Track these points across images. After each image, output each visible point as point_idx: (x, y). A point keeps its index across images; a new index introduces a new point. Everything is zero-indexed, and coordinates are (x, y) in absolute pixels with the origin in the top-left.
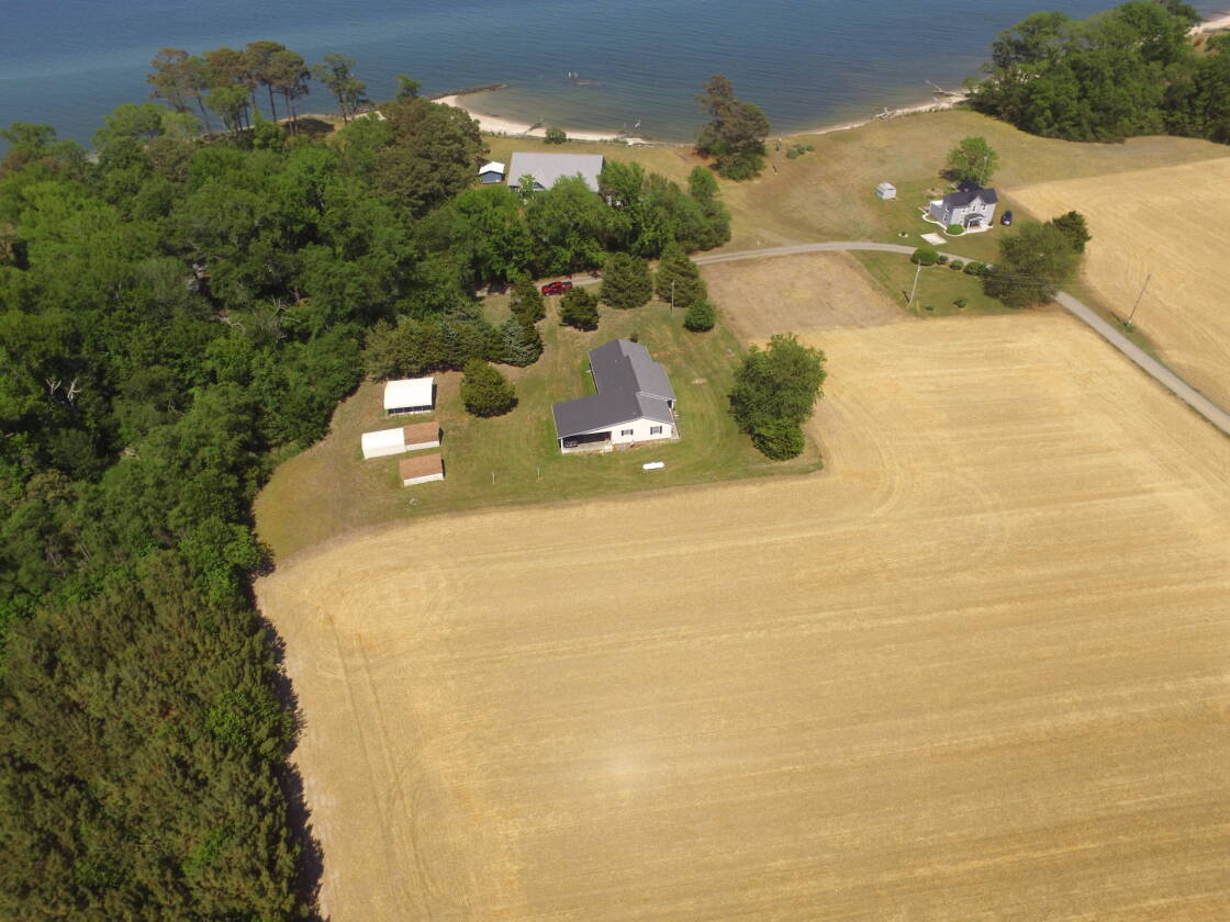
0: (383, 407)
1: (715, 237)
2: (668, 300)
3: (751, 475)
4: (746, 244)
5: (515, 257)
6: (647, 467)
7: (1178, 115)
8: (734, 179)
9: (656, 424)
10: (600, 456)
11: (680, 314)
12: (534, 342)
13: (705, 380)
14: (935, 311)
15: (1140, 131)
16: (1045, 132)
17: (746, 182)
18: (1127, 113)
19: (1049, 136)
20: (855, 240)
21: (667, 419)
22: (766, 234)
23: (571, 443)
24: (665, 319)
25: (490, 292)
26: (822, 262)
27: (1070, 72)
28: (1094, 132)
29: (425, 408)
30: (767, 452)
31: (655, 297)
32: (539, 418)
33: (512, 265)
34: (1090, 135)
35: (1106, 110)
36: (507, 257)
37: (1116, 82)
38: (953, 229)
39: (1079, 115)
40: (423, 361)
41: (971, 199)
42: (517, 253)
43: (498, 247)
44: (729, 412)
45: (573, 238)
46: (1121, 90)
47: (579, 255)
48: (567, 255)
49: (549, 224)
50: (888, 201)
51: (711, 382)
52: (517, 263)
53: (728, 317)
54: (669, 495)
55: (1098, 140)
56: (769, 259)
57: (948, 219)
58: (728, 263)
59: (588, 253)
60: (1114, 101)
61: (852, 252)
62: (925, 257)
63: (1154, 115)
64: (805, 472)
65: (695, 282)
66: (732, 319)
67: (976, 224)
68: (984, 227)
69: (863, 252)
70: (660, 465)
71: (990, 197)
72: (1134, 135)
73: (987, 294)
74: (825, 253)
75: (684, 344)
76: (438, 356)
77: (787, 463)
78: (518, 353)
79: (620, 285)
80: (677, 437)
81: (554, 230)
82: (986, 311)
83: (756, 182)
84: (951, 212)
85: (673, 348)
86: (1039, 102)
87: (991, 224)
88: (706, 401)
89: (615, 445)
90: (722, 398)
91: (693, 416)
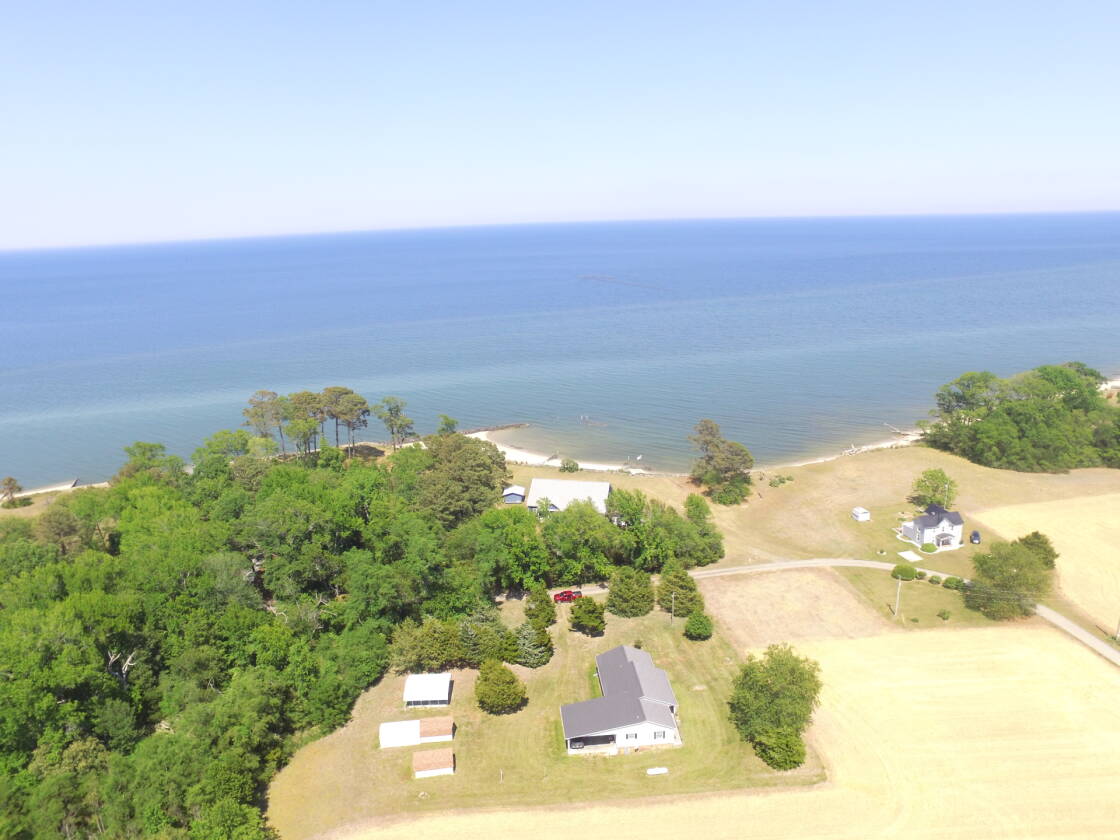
0: (402, 698)
1: (710, 553)
2: (669, 610)
3: (753, 785)
4: (739, 561)
5: (532, 568)
6: (651, 772)
7: (1111, 452)
8: (724, 504)
9: (660, 729)
10: (605, 759)
11: (680, 623)
12: (546, 646)
13: (705, 687)
14: (920, 623)
15: (1080, 464)
16: (996, 464)
17: (735, 506)
18: (1065, 449)
19: (1000, 467)
20: (839, 557)
21: (670, 724)
22: (756, 552)
23: (577, 745)
24: (667, 628)
25: (508, 597)
26: (810, 576)
27: (1006, 417)
28: (1041, 465)
29: (442, 702)
30: (770, 762)
31: (657, 608)
32: (547, 719)
33: (529, 574)
34: (1036, 467)
35: (1046, 447)
36: (525, 567)
37: (1049, 426)
38: (927, 548)
39: (1022, 451)
40: (443, 658)
41: (939, 521)
42: (534, 564)
43: (518, 558)
44: (729, 719)
45: (583, 553)
46: (1054, 431)
47: (589, 568)
48: (578, 567)
49: (562, 540)
50: (863, 523)
51: (711, 688)
52: (534, 572)
53: (725, 627)
54: (672, 803)
55: (1044, 471)
56: (761, 574)
57: (921, 539)
58: (722, 578)
59: (597, 567)
60: (1051, 440)
61: (836, 568)
62: (904, 573)
63: (1089, 451)
64: (809, 784)
65: (694, 594)
66: (729, 629)
67: (946, 543)
68: (955, 545)
69: (847, 568)
70: (663, 770)
71: (956, 520)
72: (1076, 467)
73: (968, 607)
74: (811, 569)
75: (684, 652)
76: (457, 654)
77: (789, 773)
78: (531, 655)
79: (625, 596)
80: (680, 742)
81: (567, 546)
82: (970, 623)
83: (744, 506)
84: (923, 532)
85: (674, 656)
86: (986, 440)
87: (961, 543)
88: (707, 707)
89: (620, 748)
90: (722, 705)
91: (695, 722)
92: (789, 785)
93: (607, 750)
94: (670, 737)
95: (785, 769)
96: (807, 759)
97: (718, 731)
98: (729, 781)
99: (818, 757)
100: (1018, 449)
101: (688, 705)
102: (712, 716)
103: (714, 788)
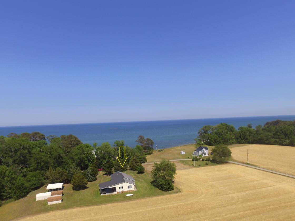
3: (159, 195)
9: (130, 185)
10: (113, 195)
21: (133, 183)
23: (104, 192)
32: (94, 190)
51: (145, 181)
54: (135, 200)
64: (176, 193)
68: (207, 155)
77: (170, 192)
80: (136, 190)
84: (199, 152)
88: (144, 184)
89: (118, 192)
90: (148, 183)
91: (141, 186)
92: (172, 193)
93: (115, 193)
94: (133, 188)
95: (169, 191)
96: (174, 188)
97: (148, 187)
98: (152, 195)
99: (177, 188)
100: (219, 140)
101: (138, 184)
102: (146, 185)
103: (148, 197)
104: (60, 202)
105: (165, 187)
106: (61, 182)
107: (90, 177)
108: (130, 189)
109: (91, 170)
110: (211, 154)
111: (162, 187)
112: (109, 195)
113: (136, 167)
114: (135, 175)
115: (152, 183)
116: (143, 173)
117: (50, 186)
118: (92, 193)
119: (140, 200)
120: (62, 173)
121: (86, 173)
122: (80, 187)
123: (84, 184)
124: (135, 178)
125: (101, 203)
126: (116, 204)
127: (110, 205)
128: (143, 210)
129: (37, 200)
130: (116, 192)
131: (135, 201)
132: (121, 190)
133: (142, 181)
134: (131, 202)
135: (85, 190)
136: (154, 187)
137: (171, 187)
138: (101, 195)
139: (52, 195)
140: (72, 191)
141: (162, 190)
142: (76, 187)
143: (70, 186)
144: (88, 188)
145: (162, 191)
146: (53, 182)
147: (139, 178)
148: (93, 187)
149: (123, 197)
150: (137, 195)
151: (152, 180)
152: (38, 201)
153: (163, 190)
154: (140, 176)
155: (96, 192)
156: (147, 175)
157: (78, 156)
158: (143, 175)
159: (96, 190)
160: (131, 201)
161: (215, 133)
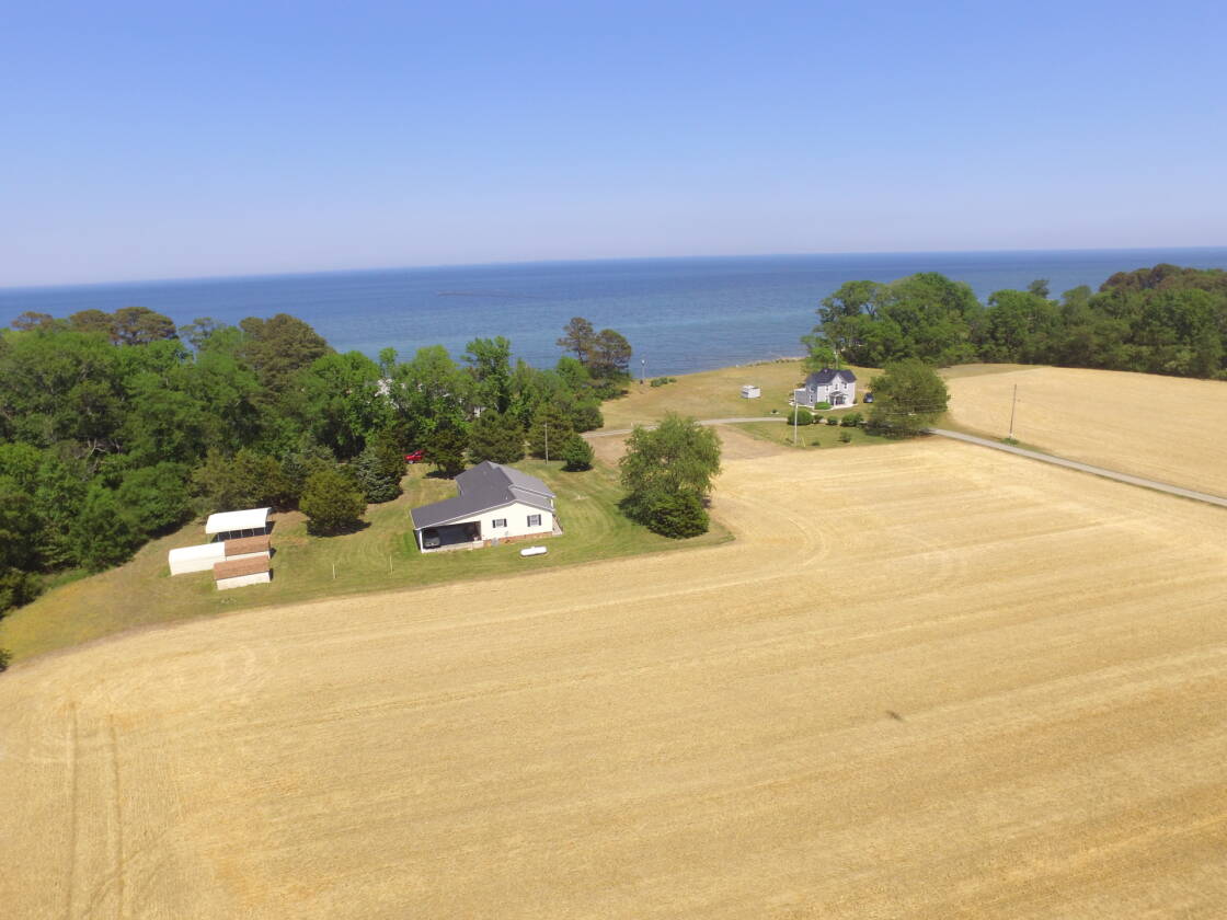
3: (650, 550)
6: (525, 552)
9: (534, 511)
10: (468, 552)
11: (554, 464)
12: (393, 475)
14: (822, 446)
21: (547, 506)
23: (436, 541)
27: (888, 317)
32: (395, 534)
39: (906, 347)
40: (261, 494)
54: (554, 571)
64: (718, 544)
68: (848, 404)
70: (542, 550)
73: (869, 435)
76: (279, 488)
77: (691, 539)
80: (561, 533)
84: (815, 390)
87: (855, 402)
88: (591, 509)
89: (486, 541)
90: (609, 506)
91: (577, 519)
92: (698, 545)
93: (477, 544)
94: (548, 523)
95: (687, 536)
96: (711, 526)
97: (605, 522)
98: (624, 550)
99: (723, 528)
100: (902, 345)
101: (569, 509)
102: (596, 513)
103: (604, 557)
104: (264, 577)
105: (676, 520)
106: (259, 505)
107: (373, 485)
108: (535, 529)
109: (376, 456)
110: (865, 401)
111: (660, 521)
112: (455, 552)
113: (557, 444)
114: (555, 478)
115: (622, 505)
116: (586, 467)
117: (219, 522)
118: (387, 544)
119: (573, 570)
120: (260, 470)
121: (358, 469)
122: (337, 523)
123: (351, 509)
124: (556, 488)
125: (423, 581)
126: (482, 584)
127: (458, 588)
128: (587, 607)
129: (175, 570)
130: (480, 539)
131: (557, 574)
132: (500, 533)
133: (584, 498)
134: (541, 577)
135: (359, 533)
136: (629, 522)
137: (697, 522)
138: (423, 551)
139: (228, 552)
140: (307, 540)
141: (662, 533)
142: (322, 522)
143: (294, 520)
144: (368, 525)
145: (663, 537)
146: (227, 506)
147: (571, 486)
148: (387, 522)
149: (510, 558)
150: (563, 552)
151: (623, 494)
152: (177, 577)
153: (666, 535)
154: (573, 482)
155: (402, 542)
156: (605, 477)
157: (321, 404)
158: (585, 475)
159: (401, 532)
160: (538, 573)
161: (891, 316)
